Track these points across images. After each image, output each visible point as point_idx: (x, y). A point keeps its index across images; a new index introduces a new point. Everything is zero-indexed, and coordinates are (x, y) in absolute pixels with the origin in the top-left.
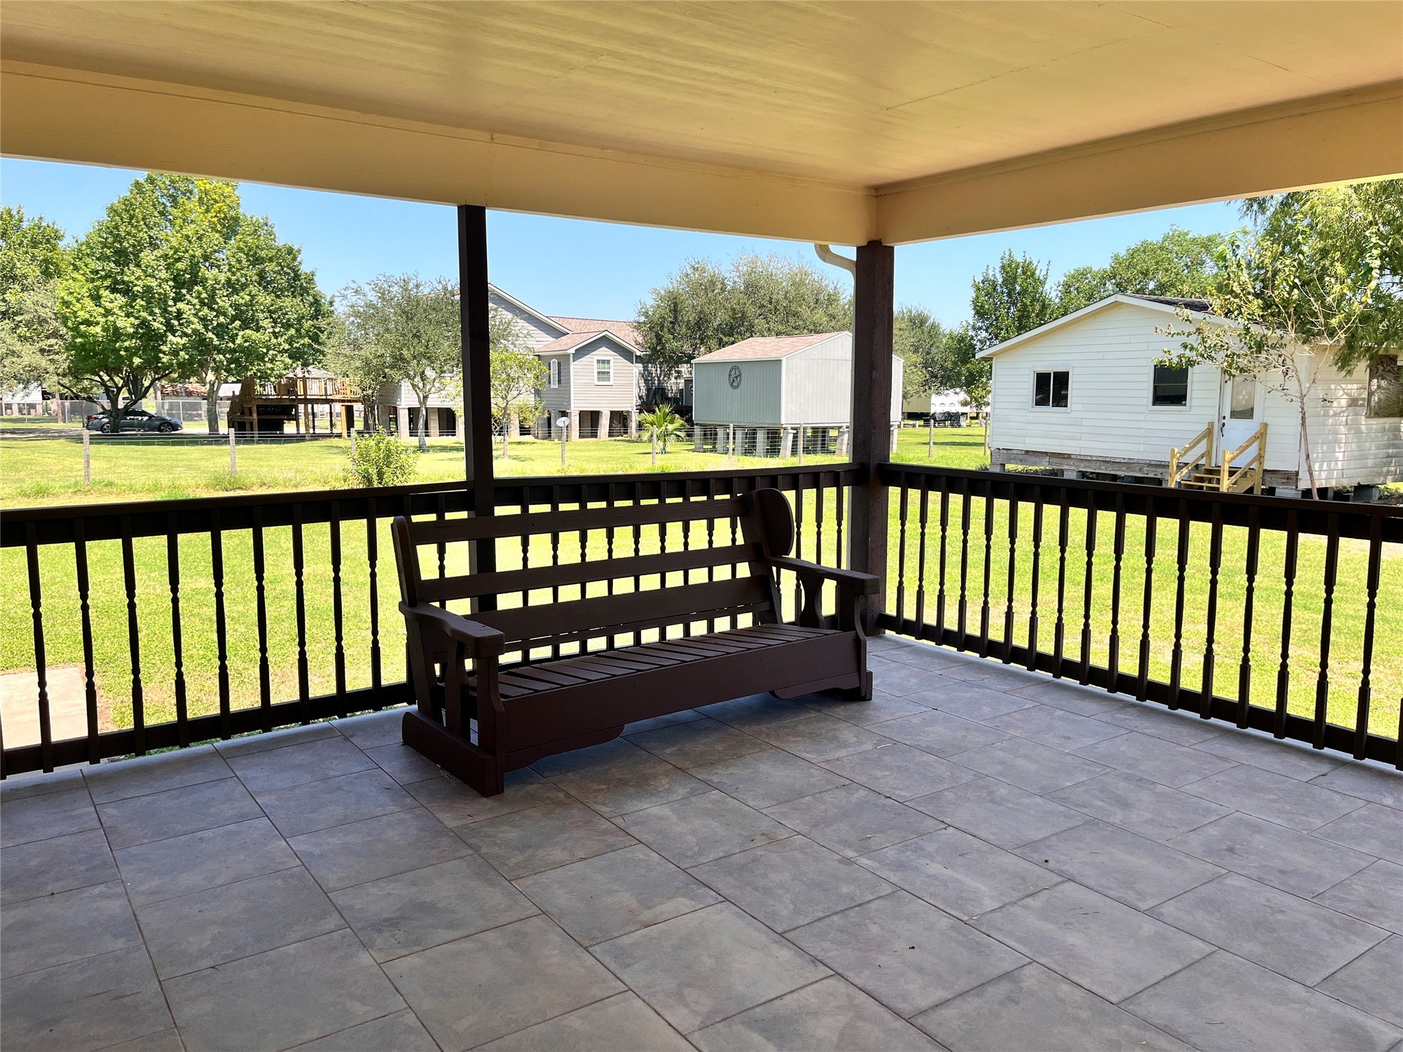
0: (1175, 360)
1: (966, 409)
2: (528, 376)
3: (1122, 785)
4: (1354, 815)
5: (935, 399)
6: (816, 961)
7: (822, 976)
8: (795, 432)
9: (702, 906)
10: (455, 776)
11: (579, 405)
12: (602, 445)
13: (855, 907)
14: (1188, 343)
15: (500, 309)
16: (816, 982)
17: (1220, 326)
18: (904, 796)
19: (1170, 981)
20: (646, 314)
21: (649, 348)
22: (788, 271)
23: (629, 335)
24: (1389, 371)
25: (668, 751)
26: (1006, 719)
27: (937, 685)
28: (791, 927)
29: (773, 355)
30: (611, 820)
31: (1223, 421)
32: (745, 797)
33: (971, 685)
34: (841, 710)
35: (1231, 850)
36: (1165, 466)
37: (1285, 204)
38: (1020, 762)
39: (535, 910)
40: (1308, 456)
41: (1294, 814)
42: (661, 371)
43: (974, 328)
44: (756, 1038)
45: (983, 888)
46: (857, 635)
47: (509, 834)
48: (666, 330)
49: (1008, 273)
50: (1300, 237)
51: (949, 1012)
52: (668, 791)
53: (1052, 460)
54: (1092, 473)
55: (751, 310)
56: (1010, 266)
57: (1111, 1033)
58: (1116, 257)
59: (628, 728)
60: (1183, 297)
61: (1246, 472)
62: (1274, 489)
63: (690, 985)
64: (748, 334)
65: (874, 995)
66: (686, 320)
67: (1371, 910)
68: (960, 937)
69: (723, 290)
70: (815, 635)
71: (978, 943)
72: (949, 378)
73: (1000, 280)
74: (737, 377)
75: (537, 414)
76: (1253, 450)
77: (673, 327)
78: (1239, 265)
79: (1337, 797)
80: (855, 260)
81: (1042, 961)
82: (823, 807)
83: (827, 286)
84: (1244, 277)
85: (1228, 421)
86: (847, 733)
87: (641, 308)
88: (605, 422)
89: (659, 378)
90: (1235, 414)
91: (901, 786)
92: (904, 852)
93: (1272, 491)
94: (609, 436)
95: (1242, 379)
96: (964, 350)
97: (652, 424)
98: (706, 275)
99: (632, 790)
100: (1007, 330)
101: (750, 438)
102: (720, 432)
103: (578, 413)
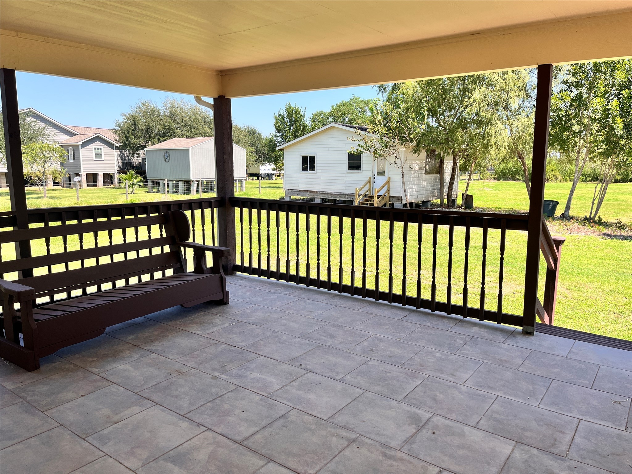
0: (356, 151)
1: (275, 172)
2: (56, 156)
3: (332, 329)
4: (416, 331)
5: (261, 167)
6: (199, 425)
7: (202, 431)
8: (198, 182)
9: (145, 409)
10: (12, 363)
11: (87, 170)
12: (100, 190)
13: (218, 397)
14: (360, 144)
15: (38, 121)
16: (199, 434)
17: (372, 137)
18: (242, 345)
19: (347, 407)
20: (119, 126)
21: (122, 142)
22: (190, 108)
23: (111, 136)
24: (433, 156)
25: (130, 338)
26: (287, 306)
27: (258, 294)
28: (188, 412)
29: (185, 147)
30: (99, 375)
31: (375, 176)
32: (168, 355)
33: (272, 293)
34: (215, 310)
35: (372, 350)
36: (353, 195)
37: (393, 89)
38: (292, 324)
39: (57, 424)
40: (405, 190)
41: (395, 333)
42: (129, 153)
43: (276, 136)
44: (170, 465)
45: (274, 380)
46: (221, 275)
47: (43, 388)
48: (130, 134)
49: (289, 112)
50: (399, 102)
51: (258, 436)
52: (130, 357)
53: (310, 194)
54: (326, 199)
55: (173, 125)
56: (289, 109)
57: (323, 433)
58: (333, 107)
59: (108, 329)
60: (359, 125)
61: (383, 197)
62: (394, 203)
63: (137, 447)
64: (172, 137)
65: (225, 435)
66: (140, 129)
67: (421, 368)
68: (264, 403)
69: (159, 115)
70: (201, 277)
71: (271, 405)
72: (267, 158)
73: (286, 115)
74: (168, 157)
75: (62, 175)
76: (385, 189)
77: (134, 132)
78: (377, 113)
79: (410, 324)
80: (213, 104)
81: (298, 407)
82: (205, 355)
83: (209, 115)
84: (380, 117)
85: (376, 176)
86: (217, 320)
87: (117, 123)
88: (100, 179)
89: (128, 157)
90: (379, 174)
91: (241, 341)
92: (241, 370)
93: (393, 205)
94: (103, 186)
95: (381, 159)
96: (272, 145)
97: (126, 179)
98: (149, 108)
99: (110, 359)
100: (290, 137)
101: (175, 186)
102: (161, 183)
103: (86, 174)
